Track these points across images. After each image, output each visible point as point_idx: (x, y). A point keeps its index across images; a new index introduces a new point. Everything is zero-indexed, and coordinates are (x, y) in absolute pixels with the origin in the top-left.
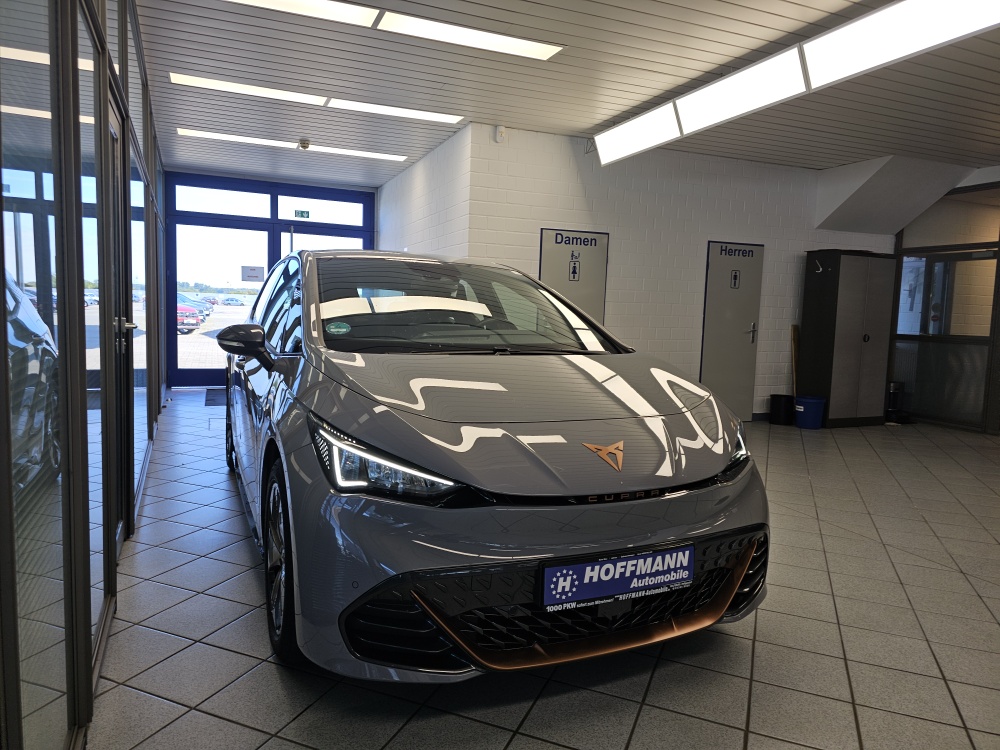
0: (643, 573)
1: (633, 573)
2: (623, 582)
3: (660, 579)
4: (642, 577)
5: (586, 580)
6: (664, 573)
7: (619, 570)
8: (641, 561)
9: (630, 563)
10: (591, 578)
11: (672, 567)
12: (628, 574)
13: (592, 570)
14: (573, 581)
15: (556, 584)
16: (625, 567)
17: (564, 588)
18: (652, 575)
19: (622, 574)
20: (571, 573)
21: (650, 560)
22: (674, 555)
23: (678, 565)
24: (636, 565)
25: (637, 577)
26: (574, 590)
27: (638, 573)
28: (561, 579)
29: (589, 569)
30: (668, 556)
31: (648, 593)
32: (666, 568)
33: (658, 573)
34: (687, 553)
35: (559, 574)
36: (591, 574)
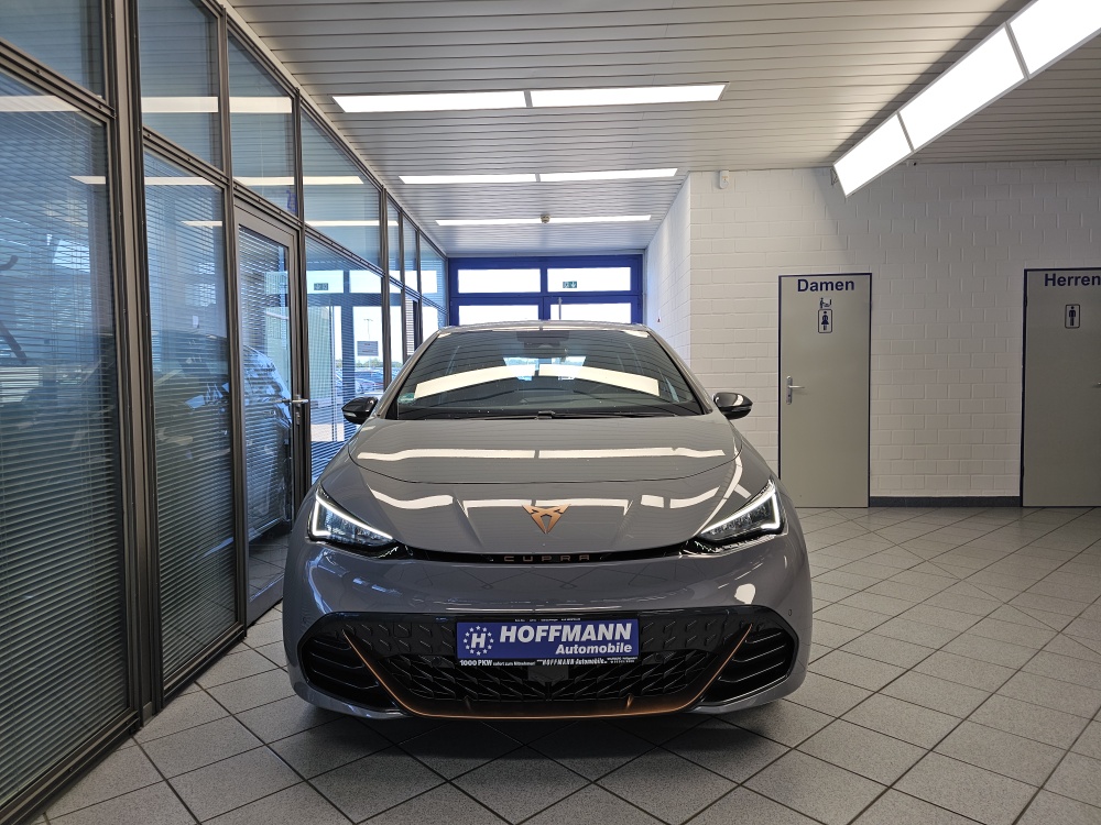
0: (571, 639)
1: (558, 639)
2: (547, 647)
3: (593, 649)
4: (568, 644)
5: (503, 639)
6: (598, 643)
7: (540, 634)
8: (567, 628)
9: (553, 628)
10: (508, 638)
11: (609, 637)
12: (551, 639)
13: (509, 630)
14: (487, 639)
15: (470, 639)
16: (548, 632)
17: (478, 644)
18: (580, 644)
19: (545, 639)
20: (485, 630)
21: (578, 628)
22: (611, 626)
23: (617, 637)
24: (561, 631)
25: (563, 643)
26: (490, 647)
27: (564, 639)
28: (475, 635)
29: (504, 628)
30: (602, 627)
31: (579, 662)
32: (600, 638)
33: (588, 643)
34: (629, 626)
35: (472, 630)
36: (507, 634)
